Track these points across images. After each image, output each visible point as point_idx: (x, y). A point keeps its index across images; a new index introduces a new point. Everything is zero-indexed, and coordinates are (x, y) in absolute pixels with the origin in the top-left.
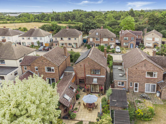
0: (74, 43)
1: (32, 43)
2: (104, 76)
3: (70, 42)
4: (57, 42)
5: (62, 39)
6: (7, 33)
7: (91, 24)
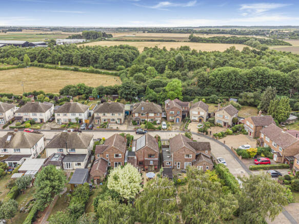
0: (118, 119)
1: (70, 120)
2: (157, 159)
3: (113, 117)
4: (99, 118)
5: (104, 115)
6: (39, 109)
7: (131, 90)
